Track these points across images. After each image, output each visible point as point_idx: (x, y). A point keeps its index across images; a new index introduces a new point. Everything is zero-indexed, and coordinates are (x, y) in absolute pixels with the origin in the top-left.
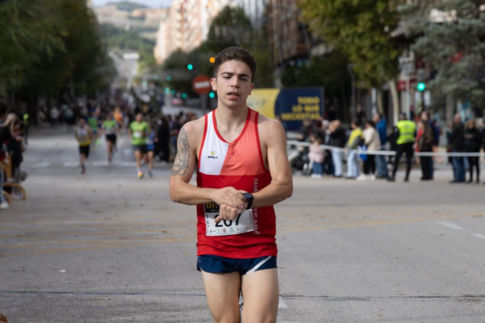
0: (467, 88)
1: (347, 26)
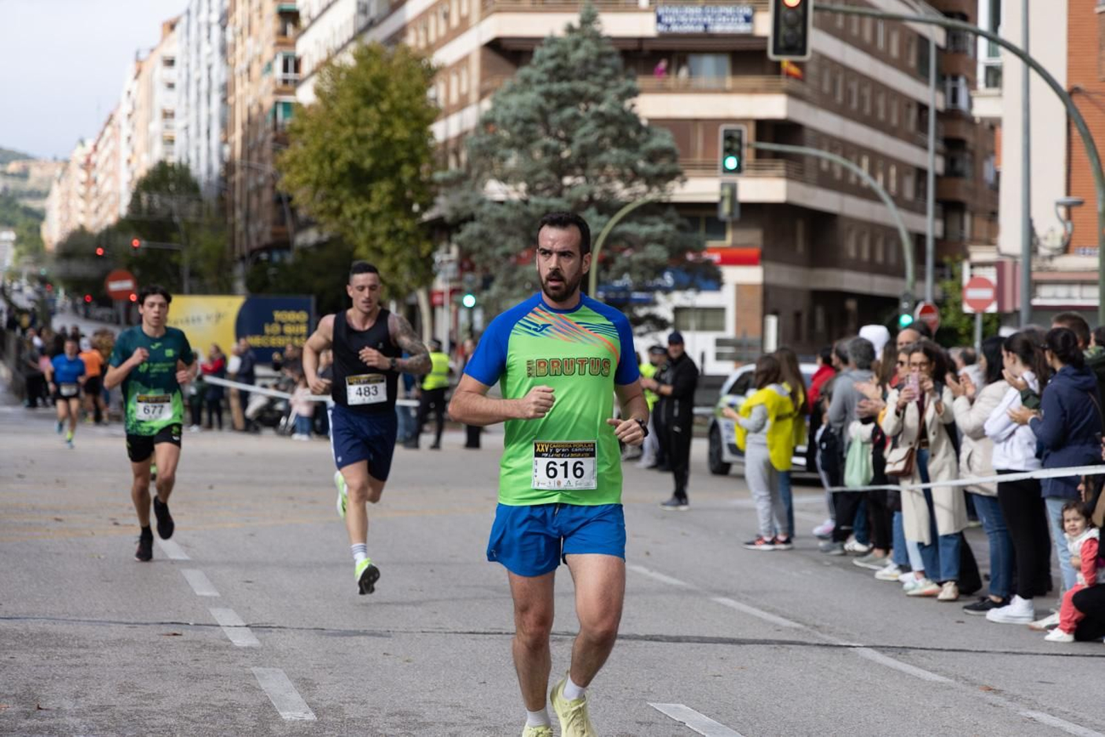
1: (353, 200)
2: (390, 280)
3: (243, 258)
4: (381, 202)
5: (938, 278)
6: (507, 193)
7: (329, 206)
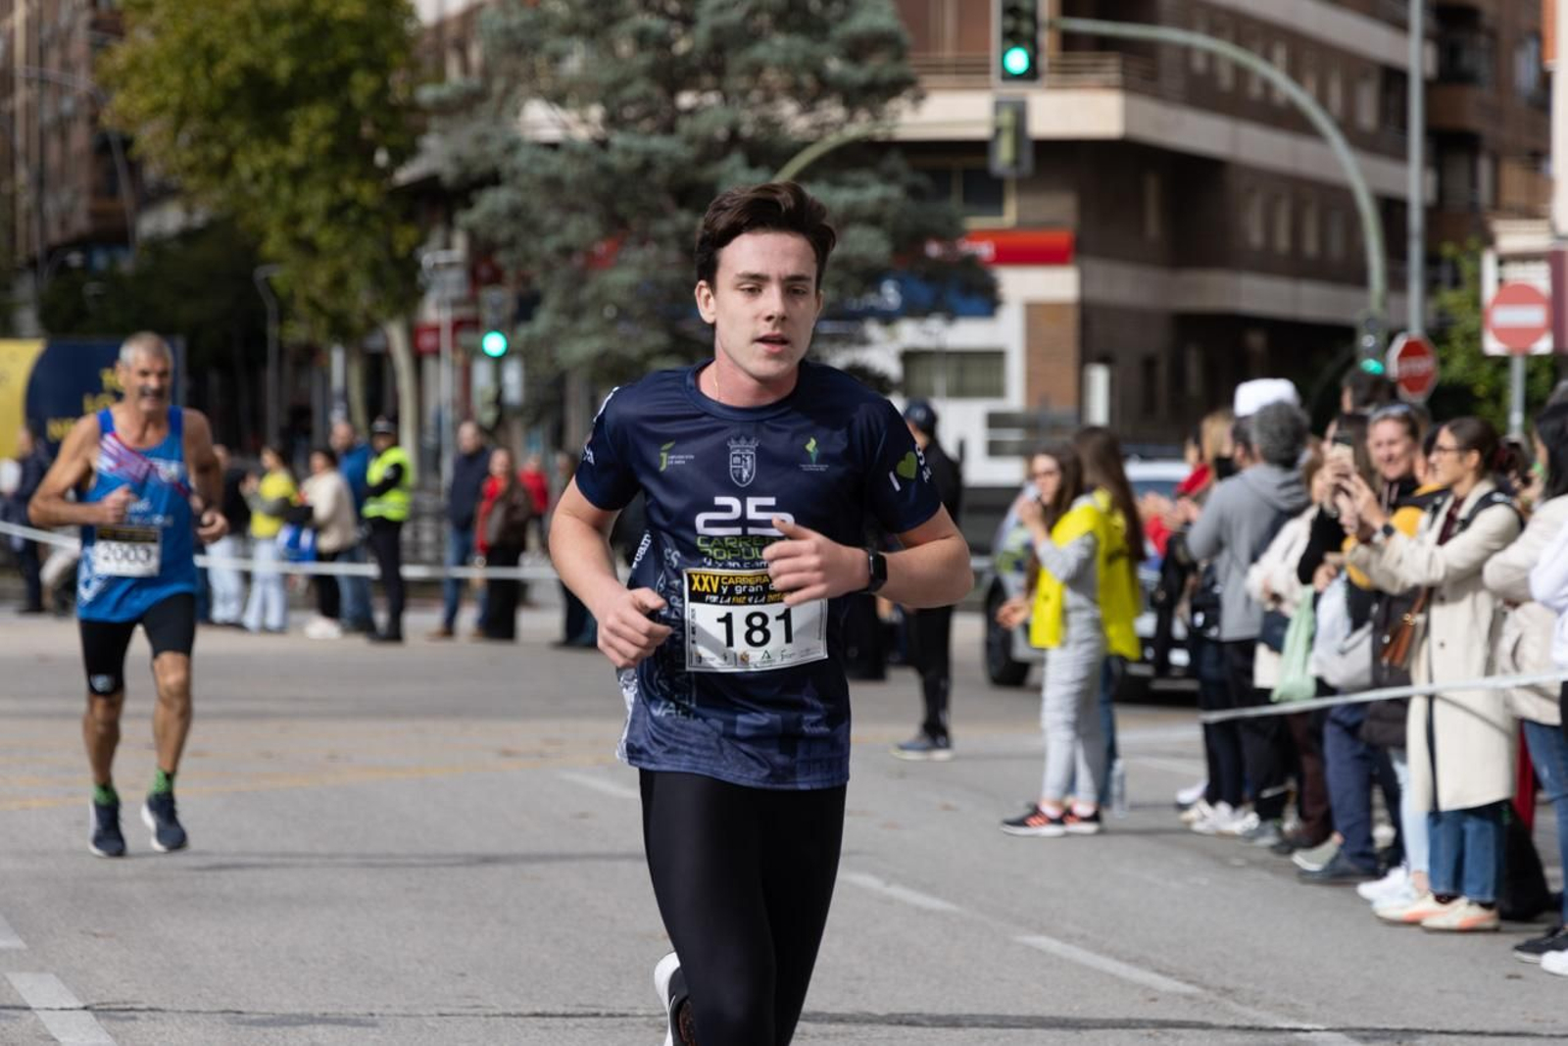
0: (634, 351)
1: (255, 145)
2: (330, 305)
3: (33, 264)
4: (310, 149)
5: (1432, 286)
6: (566, 126)
7: (206, 157)
